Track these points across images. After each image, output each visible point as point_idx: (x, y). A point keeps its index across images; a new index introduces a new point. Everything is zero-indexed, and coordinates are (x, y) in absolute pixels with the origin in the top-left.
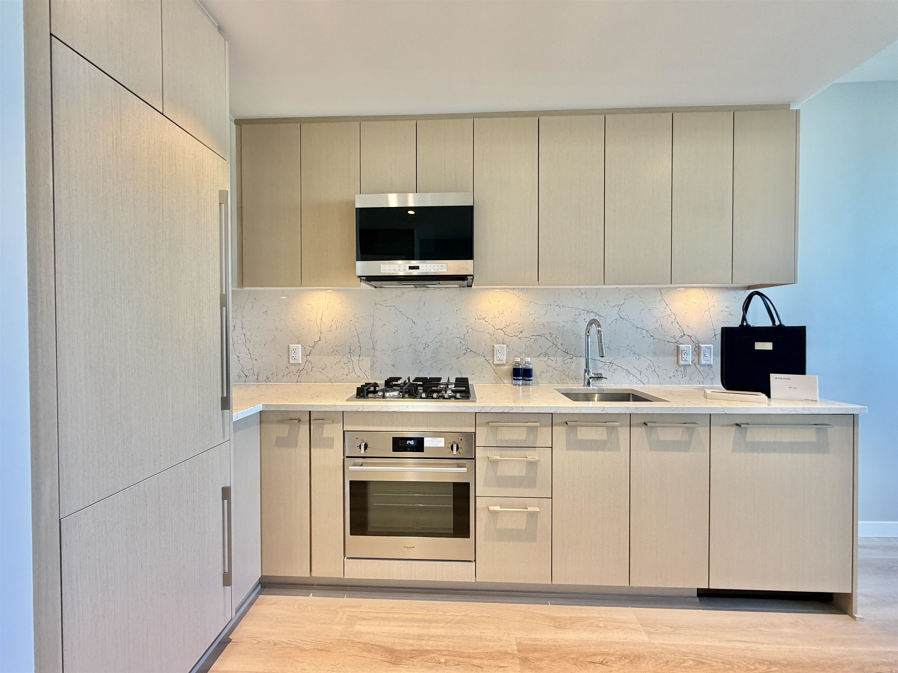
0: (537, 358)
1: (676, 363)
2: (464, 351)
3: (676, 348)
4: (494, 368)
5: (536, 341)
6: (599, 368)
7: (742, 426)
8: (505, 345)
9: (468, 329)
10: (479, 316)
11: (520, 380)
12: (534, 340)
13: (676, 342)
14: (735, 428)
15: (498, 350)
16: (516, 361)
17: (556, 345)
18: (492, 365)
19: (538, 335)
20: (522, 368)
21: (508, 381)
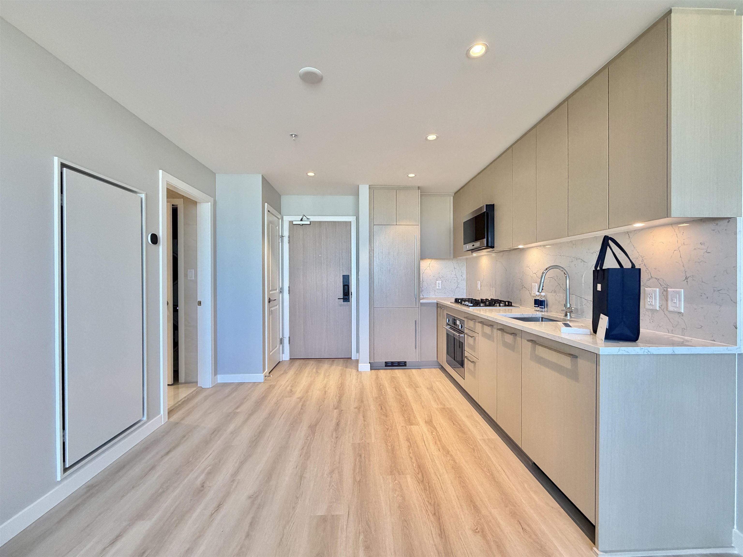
0: (550, 294)
2: (522, 287)
5: (550, 281)
9: (523, 274)
10: (527, 265)
11: (537, 307)
13: (643, 285)
15: (533, 287)
16: (536, 294)
17: (560, 285)
18: (532, 296)
19: (551, 278)
20: (539, 300)
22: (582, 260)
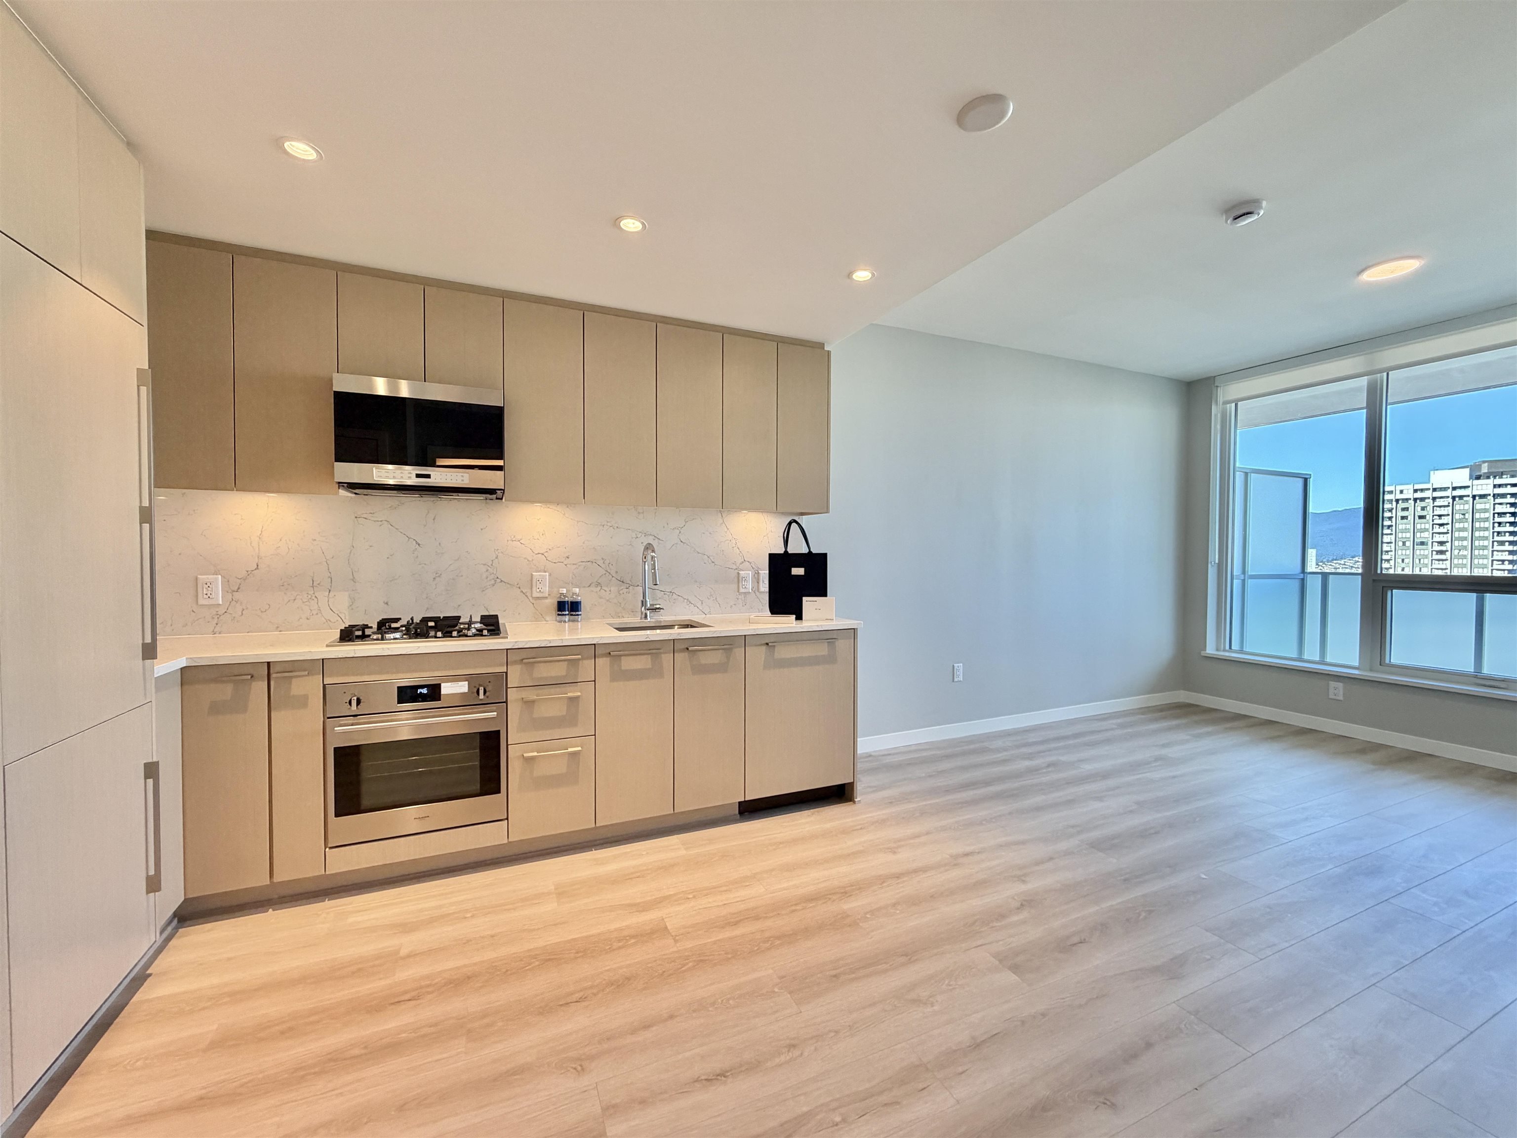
0: (587, 589)
1: (736, 590)
2: (493, 582)
3: (736, 574)
4: (533, 601)
5: (586, 568)
6: (658, 598)
7: (770, 644)
8: (547, 574)
9: (497, 553)
10: (513, 537)
11: (566, 615)
12: (583, 567)
13: (736, 569)
14: (764, 647)
15: (538, 579)
16: (560, 592)
17: (610, 573)
18: (530, 598)
19: (589, 561)
20: (568, 601)
21: (551, 617)
22: (655, 537)
